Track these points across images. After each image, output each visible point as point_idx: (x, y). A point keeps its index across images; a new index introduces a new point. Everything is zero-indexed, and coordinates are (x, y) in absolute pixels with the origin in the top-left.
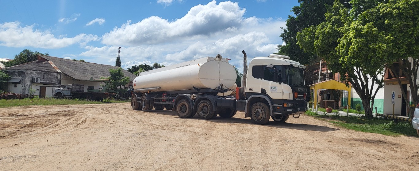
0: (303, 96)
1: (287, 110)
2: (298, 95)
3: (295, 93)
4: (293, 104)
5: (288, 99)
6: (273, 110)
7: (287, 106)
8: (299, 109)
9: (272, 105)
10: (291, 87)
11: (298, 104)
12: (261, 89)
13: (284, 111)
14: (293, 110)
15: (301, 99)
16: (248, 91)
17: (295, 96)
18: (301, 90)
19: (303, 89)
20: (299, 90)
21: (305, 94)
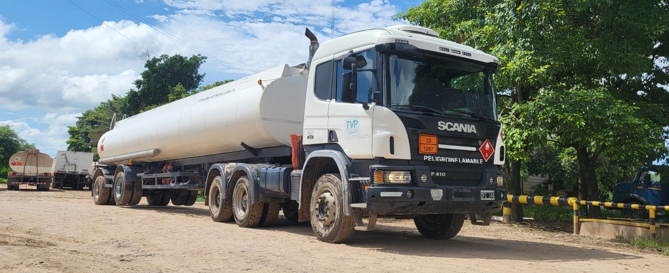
0: (474, 149)
1: (383, 194)
2: (441, 146)
3: (423, 139)
4: (412, 173)
5: (388, 155)
6: (350, 195)
7: (384, 180)
8: (441, 190)
9: (350, 179)
10: (400, 117)
11: (444, 174)
12: (328, 130)
13: (373, 196)
14: (404, 195)
15: (461, 160)
16: (306, 142)
17: (422, 149)
18: (458, 127)
19: (473, 126)
20: (443, 129)
21: (487, 146)
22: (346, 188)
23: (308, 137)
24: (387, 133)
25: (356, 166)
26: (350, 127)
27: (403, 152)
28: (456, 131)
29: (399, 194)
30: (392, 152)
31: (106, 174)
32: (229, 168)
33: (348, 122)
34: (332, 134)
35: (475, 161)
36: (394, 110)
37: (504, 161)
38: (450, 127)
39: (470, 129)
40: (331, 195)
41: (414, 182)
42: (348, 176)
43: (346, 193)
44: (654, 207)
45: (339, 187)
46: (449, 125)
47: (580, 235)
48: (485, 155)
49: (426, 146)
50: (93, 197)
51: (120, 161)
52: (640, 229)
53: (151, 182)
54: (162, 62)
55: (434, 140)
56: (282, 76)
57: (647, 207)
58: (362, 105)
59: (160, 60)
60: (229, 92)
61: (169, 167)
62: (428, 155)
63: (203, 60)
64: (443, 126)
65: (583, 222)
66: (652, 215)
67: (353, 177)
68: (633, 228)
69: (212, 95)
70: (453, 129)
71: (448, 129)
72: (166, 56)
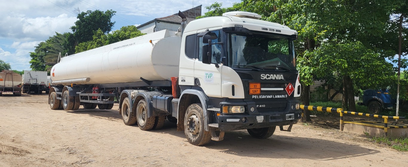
0: (282, 89)
1: (228, 120)
2: (263, 89)
3: (252, 86)
4: (246, 107)
5: (231, 97)
6: (208, 118)
7: (228, 112)
8: (263, 116)
9: (208, 109)
10: (237, 73)
11: (264, 106)
12: (194, 78)
13: (222, 121)
14: (241, 121)
15: (275, 97)
16: (180, 83)
17: (251, 92)
18: (273, 77)
19: (282, 75)
20: (264, 79)
21: (290, 86)
22: (206, 114)
23: (182, 81)
24: (231, 83)
25: (211, 101)
26: (207, 77)
27: (240, 94)
28: (272, 79)
29: (238, 120)
30: (233, 94)
31: (57, 91)
32: (134, 94)
33: (206, 74)
34: (196, 80)
35: (283, 96)
36: (234, 68)
37: (300, 95)
38: (268, 77)
39: (280, 77)
40: (197, 117)
41: (247, 112)
42: (207, 107)
43: (206, 117)
44: (387, 117)
45: (201, 113)
46: (267, 76)
47: (344, 131)
48: (289, 92)
49: (253, 90)
50: (49, 105)
51: (66, 83)
52: (378, 129)
53: (86, 98)
54: (88, 15)
55: (258, 85)
56: (165, 37)
57: (383, 116)
58: (215, 65)
59: (86, 14)
60: (131, 44)
61: (96, 89)
62: (254, 95)
63: (114, 13)
64: (264, 77)
65: (346, 123)
66: (386, 121)
67: (210, 108)
68: (374, 128)
69: (121, 46)
70: (269, 78)
71: (267, 79)
72: (90, 11)
